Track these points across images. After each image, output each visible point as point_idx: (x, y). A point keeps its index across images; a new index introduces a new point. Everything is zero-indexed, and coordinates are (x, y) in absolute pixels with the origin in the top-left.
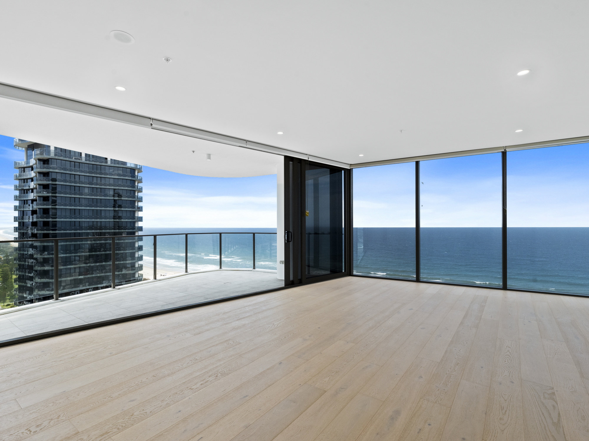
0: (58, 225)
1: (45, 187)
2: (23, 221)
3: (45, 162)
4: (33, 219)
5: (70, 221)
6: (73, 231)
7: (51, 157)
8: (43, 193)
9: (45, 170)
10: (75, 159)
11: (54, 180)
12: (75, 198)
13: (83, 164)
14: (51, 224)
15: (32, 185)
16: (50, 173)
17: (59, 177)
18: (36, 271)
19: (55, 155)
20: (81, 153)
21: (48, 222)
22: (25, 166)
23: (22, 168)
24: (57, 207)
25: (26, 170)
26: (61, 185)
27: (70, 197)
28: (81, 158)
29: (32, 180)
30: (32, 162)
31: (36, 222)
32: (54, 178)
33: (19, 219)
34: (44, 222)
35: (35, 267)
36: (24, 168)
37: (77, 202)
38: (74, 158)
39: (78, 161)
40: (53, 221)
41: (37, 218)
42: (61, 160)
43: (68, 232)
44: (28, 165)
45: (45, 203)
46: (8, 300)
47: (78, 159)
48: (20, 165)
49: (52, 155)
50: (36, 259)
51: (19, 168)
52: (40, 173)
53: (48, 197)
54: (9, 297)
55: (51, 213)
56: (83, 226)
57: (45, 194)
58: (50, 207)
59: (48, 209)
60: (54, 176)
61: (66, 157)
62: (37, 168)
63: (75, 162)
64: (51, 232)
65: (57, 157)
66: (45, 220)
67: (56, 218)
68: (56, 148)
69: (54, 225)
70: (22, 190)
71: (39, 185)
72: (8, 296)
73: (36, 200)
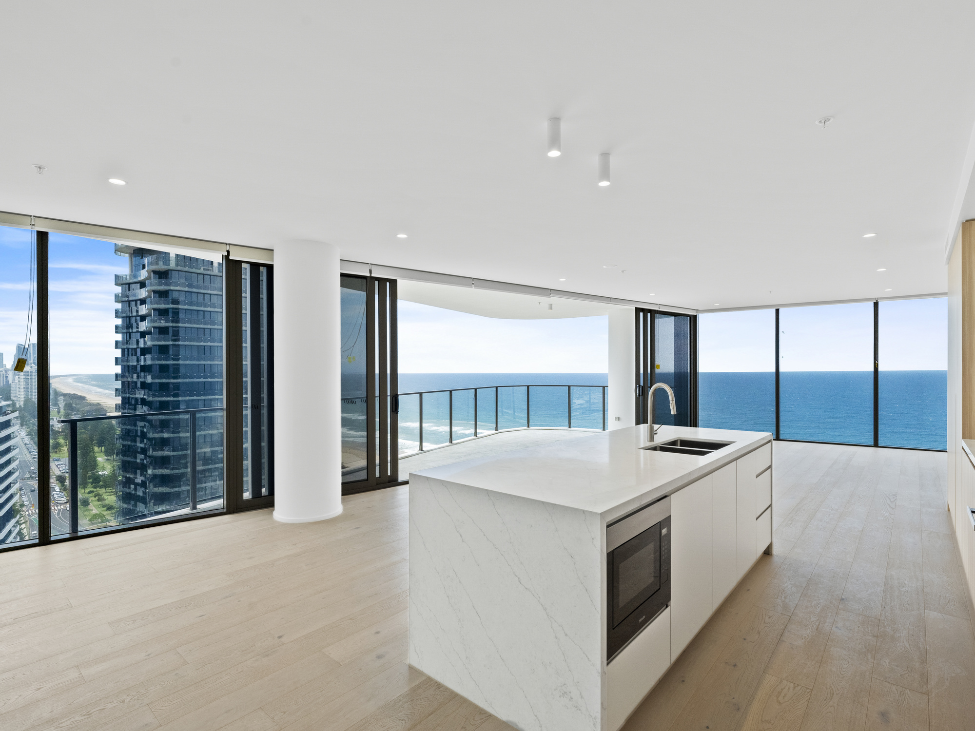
0: (182, 370)
1: (162, 313)
2: (128, 364)
3: (162, 275)
4: (145, 360)
5: (198, 365)
6: (202, 380)
7: (171, 268)
8: (160, 323)
9: (162, 288)
10: (204, 269)
11: (176, 302)
12: (204, 329)
13: (216, 277)
14: (171, 369)
15: (143, 310)
16: (170, 292)
17: (182, 298)
18: (150, 439)
19: (177, 265)
20: (212, 262)
21: (168, 365)
22: (131, 281)
23: (126, 284)
24: (180, 343)
25: (133, 286)
26: (186, 309)
27: (198, 328)
28: (212, 267)
29: (143, 302)
30: (143, 274)
31: (150, 366)
32: (175, 299)
33: (122, 361)
34: (160, 365)
35: (149, 433)
36: (129, 284)
37: (207, 336)
38: (202, 268)
39: (209, 273)
40: (174, 364)
41: (152, 359)
42: (185, 272)
43: (195, 380)
44: (135, 280)
45: (163, 336)
46: (89, 485)
47: (209, 270)
48: (124, 280)
49: (173, 265)
50: (150, 422)
51: (122, 284)
52: (154, 292)
53: (167, 328)
54: (91, 480)
55: (171, 352)
56: (216, 372)
57: (163, 323)
58: (171, 343)
59: (167, 346)
60: (175, 295)
61: (192, 266)
62: (151, 284)
63: (204, 274)
64: (172, 381)
65: (179, 268)
66: (164, 362)
67: (178, 360)
68: (177, 255)
69: (176, 371)
70: (126, 317)
71: (154, 309)
72: (89, 479)
73: (149, 333)
